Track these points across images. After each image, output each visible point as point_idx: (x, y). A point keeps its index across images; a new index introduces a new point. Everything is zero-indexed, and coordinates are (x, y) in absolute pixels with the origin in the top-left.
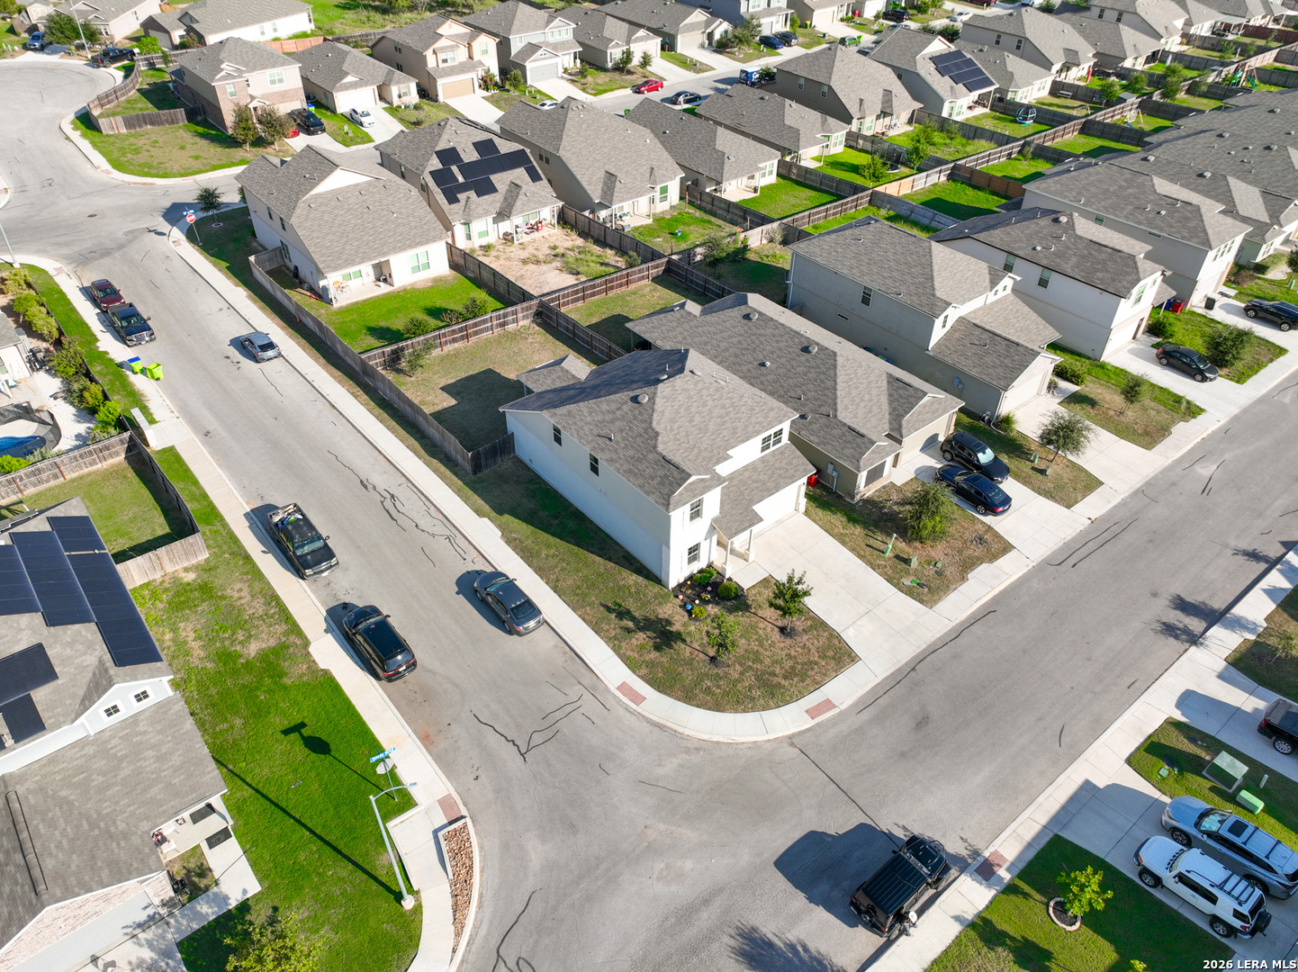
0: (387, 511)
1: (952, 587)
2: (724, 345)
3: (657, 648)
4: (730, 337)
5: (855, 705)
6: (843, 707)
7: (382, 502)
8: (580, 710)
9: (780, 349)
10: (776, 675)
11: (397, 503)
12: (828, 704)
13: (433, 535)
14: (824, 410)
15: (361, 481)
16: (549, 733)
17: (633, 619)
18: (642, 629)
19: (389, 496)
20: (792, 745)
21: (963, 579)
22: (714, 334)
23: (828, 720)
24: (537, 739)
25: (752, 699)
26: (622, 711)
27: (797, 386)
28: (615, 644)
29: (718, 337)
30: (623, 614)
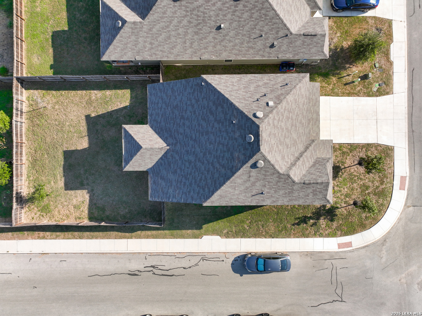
0: (162, 275)
1: (391, 73)
2: (181, 31)
3: (332, 220)
4: (180, 22)
5: (410, 168)
6: (408, 175)
7: (154, 274)
8: (338, 268)
9: (220, 10)
10: (379, 187)
11: (159, 267)
12: (403, 178)
13: (197, 265)
14: (281, 34)
15: (129, 274)
16: (340, 286)
17: (311, 218)
18: (318, 219)
19: (152, 269)
20: (408, 207)
21: (391, 64)
22: (167, 27)
23: (409, 185)
24: (339, 291)
25: (382, 205)
26: (349, 254)
27: (253, 29)
28: (318, 234)
29: (171, 27)
30: (304, 220)
